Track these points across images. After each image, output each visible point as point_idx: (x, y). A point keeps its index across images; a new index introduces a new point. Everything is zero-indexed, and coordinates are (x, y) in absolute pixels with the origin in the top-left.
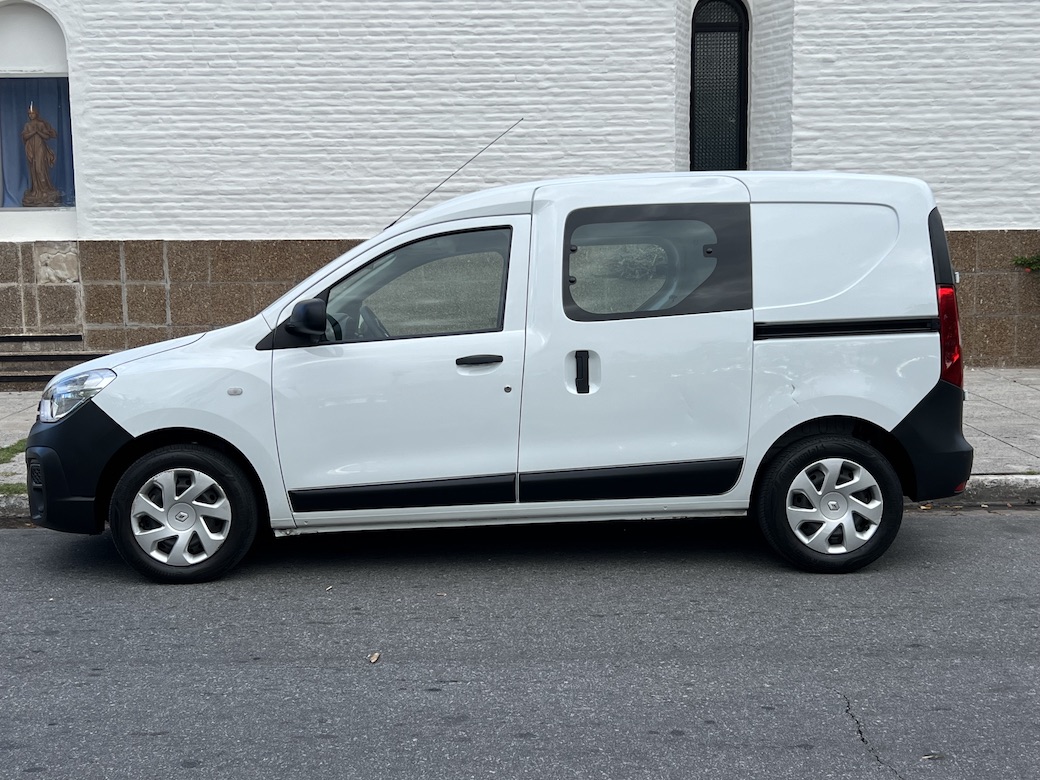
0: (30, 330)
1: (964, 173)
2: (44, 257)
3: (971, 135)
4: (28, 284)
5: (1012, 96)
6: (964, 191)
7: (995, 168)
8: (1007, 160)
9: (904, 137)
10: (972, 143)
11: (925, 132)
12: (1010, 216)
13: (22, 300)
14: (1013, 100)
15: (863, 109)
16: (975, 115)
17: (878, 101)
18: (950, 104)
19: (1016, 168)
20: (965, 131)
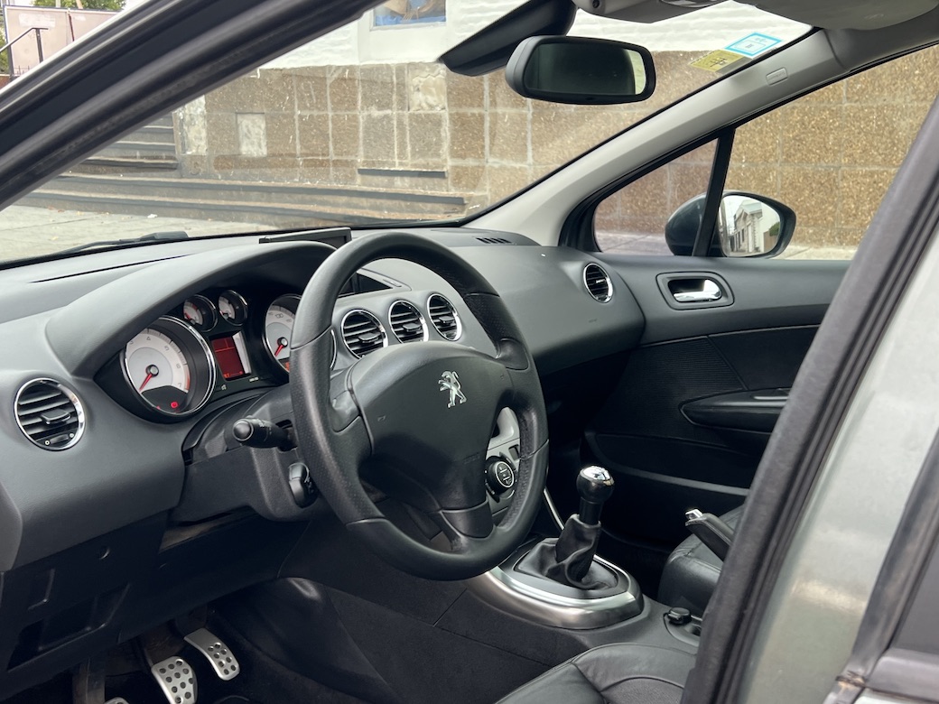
0: (401, 164)
2: (416, 81)
4: (400, 112)
13: (395, 129)
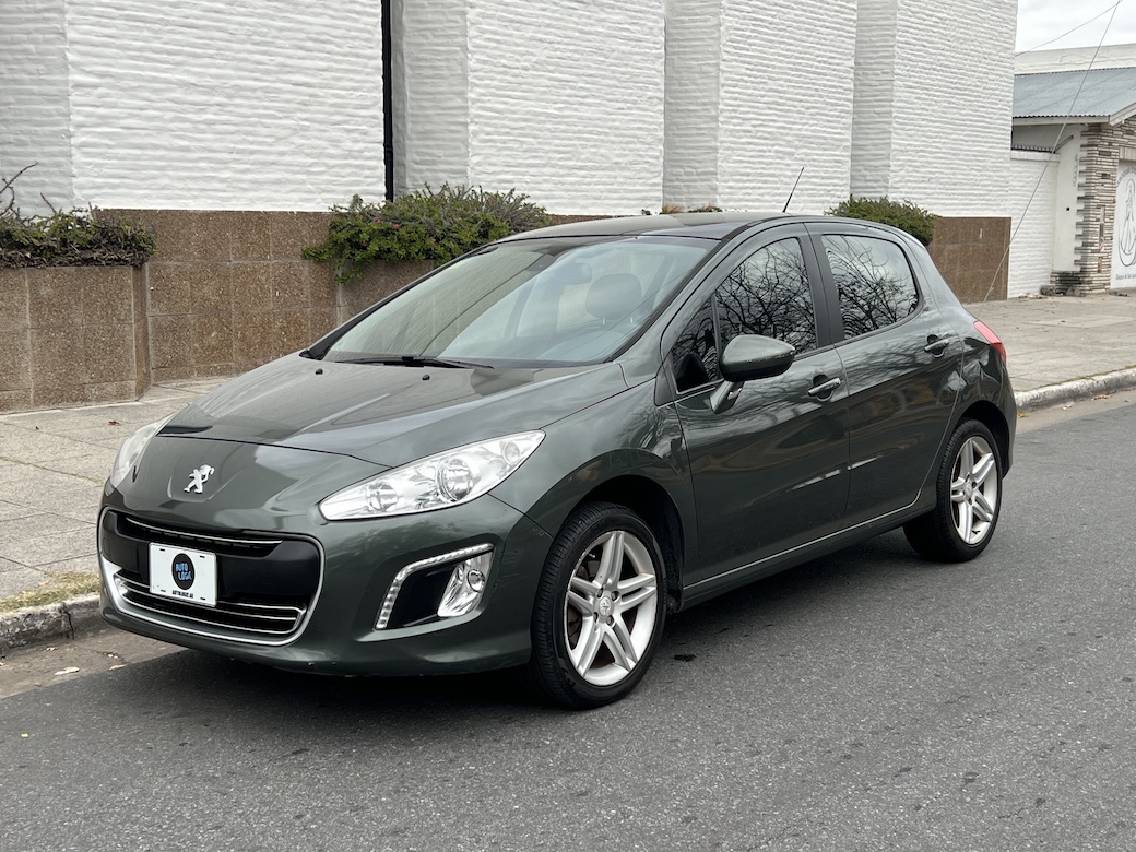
1: (252, 143)
3: (256, 98)
5: (290, 57)
6: (253, 164)
7: (279, 139)
8: (290, 131)
9: (191, 94)
10: (256, 108)
11: (211, 90)
12: (295, 196)
14: (291, 62)
15: (145, 54)
16: (258, 75)
17: (161, 46)
18: (234, 59)
19: (298, 141)
20: (249, 94)
